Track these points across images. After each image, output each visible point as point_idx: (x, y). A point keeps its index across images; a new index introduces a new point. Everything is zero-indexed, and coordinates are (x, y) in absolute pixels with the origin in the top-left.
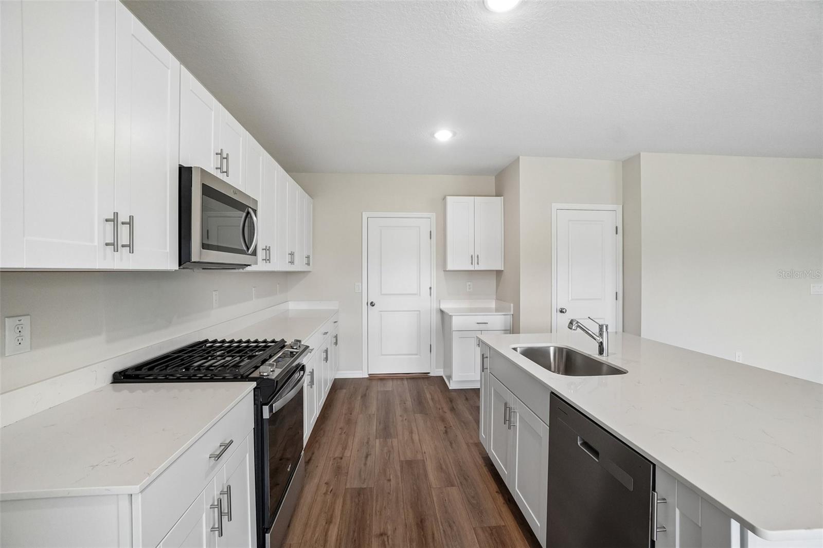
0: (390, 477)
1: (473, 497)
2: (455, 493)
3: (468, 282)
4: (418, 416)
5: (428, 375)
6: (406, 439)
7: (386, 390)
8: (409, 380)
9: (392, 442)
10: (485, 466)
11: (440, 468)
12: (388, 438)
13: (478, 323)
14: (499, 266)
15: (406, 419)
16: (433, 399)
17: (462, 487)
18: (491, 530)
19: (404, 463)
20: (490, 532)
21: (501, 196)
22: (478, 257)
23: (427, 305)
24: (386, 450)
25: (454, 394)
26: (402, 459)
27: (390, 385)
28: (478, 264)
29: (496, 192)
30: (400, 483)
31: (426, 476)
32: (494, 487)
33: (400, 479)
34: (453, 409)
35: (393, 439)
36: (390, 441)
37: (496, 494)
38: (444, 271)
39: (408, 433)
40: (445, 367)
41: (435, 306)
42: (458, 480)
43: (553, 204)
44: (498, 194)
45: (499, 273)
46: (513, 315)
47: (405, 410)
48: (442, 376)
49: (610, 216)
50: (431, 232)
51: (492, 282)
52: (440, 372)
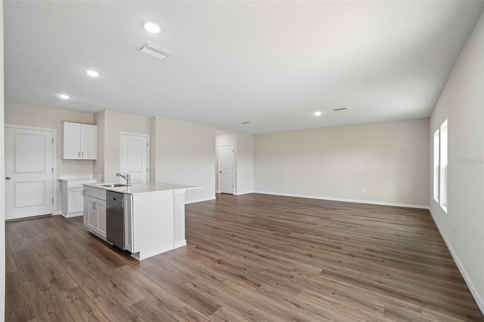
3: (77, 165)
5: (51, 215)
14: (94, 158)
21: (96, 125)
22: (83, 153)
23: (51, 178)
25: (70, 219)
28: (83, 156)
29: (93, 123)
38: (62, 160)
40: (62, 210)
41: (56, 178)
43: (120, 132)
44: (94, 124)
45: (94, 161)
46: (101, 180)
48: (61, 215)
49: (144, 139)
50: (53, 139)
51: (91, 165)
52: (60, 213)
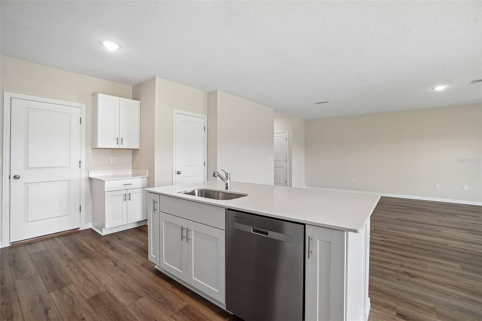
0: (82, 316)
1: (159, 298)
2: (145, 302)
3: (112, 157)
4: (85, 261)
5: (78, 229)
6: (82, 282)
7: (39, 251)
8: (61, 238)
9: (69, 289)
10: (156, 276)
11: (125, 290)
12: (63, 288)
13: (125, 185)
14: (136, 146)
15: (74, 267)
16: (91, 246)
17: (149, 296)
18: (182, 311)
19: (90, 299)
20: (182, 313)
21: (138, 100)
22: (122, 139)
23: (78, 176)
24: (65, 297)
25: (108, 238)
26: (87, 297)
27: (41, 247)
28: (122, 144)
29: (133, 97)
30: (96, 316)
31: (116, 300)
32: (169, 286)
33: (94, 313)
34: (112, 248)
35: (69, 287)
36: (67, 289)
37: (172, 289)
38: (92, 149)
39: (82, 277)
40: (93, 221)
41: (84, 175)
42: (142, 292)
43: (174, 110)
44: (135, 99)
45: (135, 150)
46: (148, 177)
47: (69, 260)
48: (91, 229)
49: (201, 121)
50: (81, 118)
51: (129, 157)
52: (89, 226)
